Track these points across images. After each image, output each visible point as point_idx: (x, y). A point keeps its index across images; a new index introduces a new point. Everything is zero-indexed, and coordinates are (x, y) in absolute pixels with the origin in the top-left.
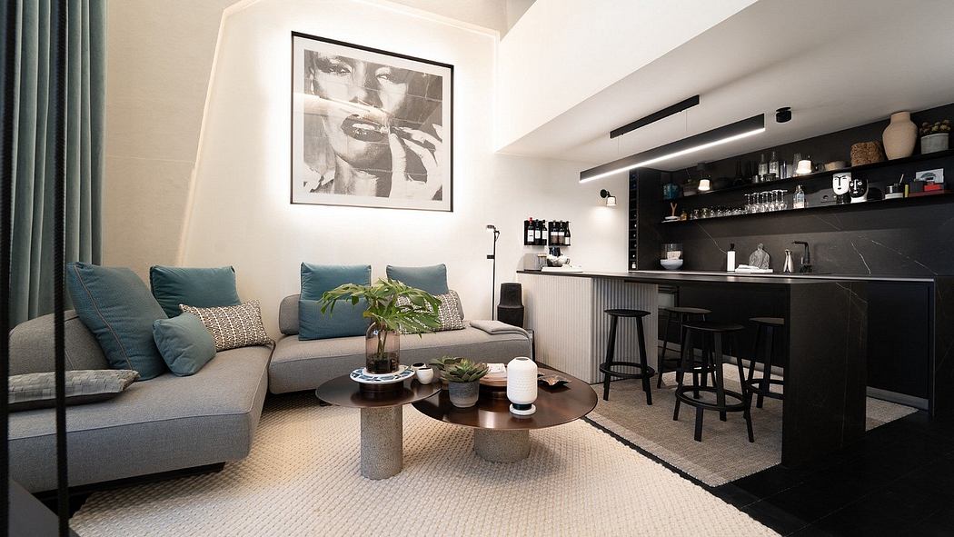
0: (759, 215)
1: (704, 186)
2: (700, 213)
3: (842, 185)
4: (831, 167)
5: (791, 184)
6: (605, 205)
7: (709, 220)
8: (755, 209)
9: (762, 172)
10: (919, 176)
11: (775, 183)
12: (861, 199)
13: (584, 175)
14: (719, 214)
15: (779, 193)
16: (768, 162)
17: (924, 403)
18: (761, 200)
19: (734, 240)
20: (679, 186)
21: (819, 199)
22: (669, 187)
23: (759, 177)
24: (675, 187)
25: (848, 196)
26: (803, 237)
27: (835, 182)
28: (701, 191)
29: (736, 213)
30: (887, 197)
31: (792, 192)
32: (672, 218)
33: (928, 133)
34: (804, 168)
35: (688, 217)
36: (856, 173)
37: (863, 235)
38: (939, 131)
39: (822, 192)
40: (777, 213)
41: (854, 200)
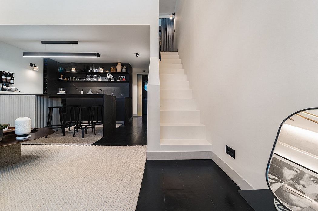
0: (90, 81)
1: (74, 70)
2: (72, 79)
3: (109, 76)
4: (107, 71)
5: (98, 74)
6: (33, 70)
7: (75, 81)
8: (89, 79)
9: (91, 70)
10: (122, 76)
11: (93, 73)
12: (113, 80)
13: (25, 54)
14: (79, 80)
15: (95, 76)
16: (92, 67)
17: (123, 122)
18: (91, 77)
19: (83, 88)
20: (64, 69)
21: (104, 79)
22: (60, 68)
23: (90, 71)
24: (63, 69)
25: (110, 79)
26: (101, 88)
27: (108, 75)
28: (72, 72)
29: (84, 80)
30: (117, 80)
31: (98, 76)
32: (62, 79)
33: (124, 68)
34: (101, 71)
35: (68, 79)
36: (112, 74)
37: (113, 88)
38: (125, 68)
39: (105, 77)
40: (94, 81)
41: (111, 80)
